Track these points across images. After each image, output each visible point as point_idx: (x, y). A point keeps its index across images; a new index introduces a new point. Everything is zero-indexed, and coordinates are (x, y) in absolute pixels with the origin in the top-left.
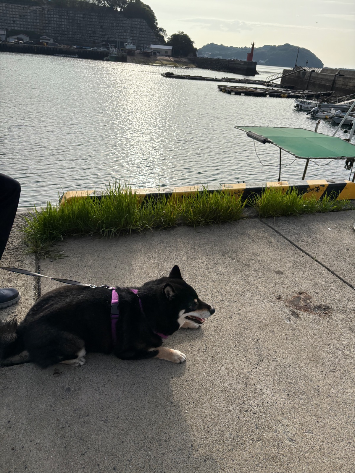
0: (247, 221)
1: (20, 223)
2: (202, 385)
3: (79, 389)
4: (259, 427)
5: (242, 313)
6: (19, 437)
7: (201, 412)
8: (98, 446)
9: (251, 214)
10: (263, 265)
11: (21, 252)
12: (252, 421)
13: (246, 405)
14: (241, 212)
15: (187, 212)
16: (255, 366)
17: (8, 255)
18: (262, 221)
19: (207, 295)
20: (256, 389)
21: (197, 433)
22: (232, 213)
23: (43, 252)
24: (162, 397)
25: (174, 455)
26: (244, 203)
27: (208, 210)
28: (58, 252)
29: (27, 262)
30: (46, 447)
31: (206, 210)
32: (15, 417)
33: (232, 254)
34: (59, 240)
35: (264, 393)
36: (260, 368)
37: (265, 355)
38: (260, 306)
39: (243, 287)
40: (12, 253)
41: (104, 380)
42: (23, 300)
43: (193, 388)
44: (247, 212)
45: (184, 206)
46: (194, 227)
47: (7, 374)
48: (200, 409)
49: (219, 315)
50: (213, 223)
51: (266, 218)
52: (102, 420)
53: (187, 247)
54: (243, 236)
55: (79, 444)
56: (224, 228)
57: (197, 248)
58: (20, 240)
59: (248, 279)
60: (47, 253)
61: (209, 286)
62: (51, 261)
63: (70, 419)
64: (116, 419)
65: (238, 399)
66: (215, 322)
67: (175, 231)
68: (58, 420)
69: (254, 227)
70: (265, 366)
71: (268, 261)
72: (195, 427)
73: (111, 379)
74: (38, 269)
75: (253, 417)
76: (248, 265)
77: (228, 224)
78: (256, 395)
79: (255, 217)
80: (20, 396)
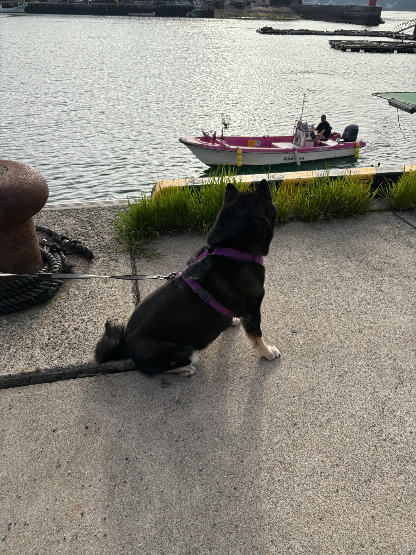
0: (377, 215)
1: (110, 218)
2: (330, 407)
3: (190, 402)
4: (401, 459)
5: (375, 326)
6: (131, 448)
7: (330, 437)
8: (215, 463)
9: (382, 207)
10: (399, 269)
11: (114, 249)
12: (392, 452)
13: (384, 433)
14: (370, 203)
15: (302, 204)
16: (393, 390)
17: (100, 253)
18: (396, 215)
19: (331, 304)
20: (395, 416)
21: (326, 459)
22: (358, 205)
23: (138, 251)
24: (283, 417)
25: (301, 480)
26: (375, 193)
27: (329, 201)
28: (155, 251)
29: (122, 261)
30: (160, 459)
31: (326, 201)
32: (126, 426)
33: (359, 256)
34: (154, 237)
35: (406, 421)
36: (400, 392)
37: (405, 378)
38: (397, 319)
39: (375, 296)
40: (105, 251)
41: (216, 394)
42: (122, 303)
43: (319, 409)
44: (376, 203)
45: (298, 197)
46: (310, 222)
47: (113, 381)
48: (329, 434)
49: (346, 329)
50: (335, 217)
51: (402, 211)
52: (218, 437)
53: (302, 246)
54: (372, 233)
55: (194, 459)
56: (347, 224)
57: (315, 248)
58: (112, 236)
59: (381, 287)
60: (142, 251)
61: (332, 294)
62: (148, 261)
63: (183, 432)
64: (233, 437)
65: (374, 426)
66: (342, 337)
67: (286, 227)
68: (170, 433)
69: (386, 223)
70: (406, 391)
71: (406, 266)
72: (324, 452)
73: (224, 393)
74: (135, 269)
75: (393, 448)
76: (380, 270)
77: (353, 219)
78: (396, 423)
79: (387, 210)
80: (129, 405)
